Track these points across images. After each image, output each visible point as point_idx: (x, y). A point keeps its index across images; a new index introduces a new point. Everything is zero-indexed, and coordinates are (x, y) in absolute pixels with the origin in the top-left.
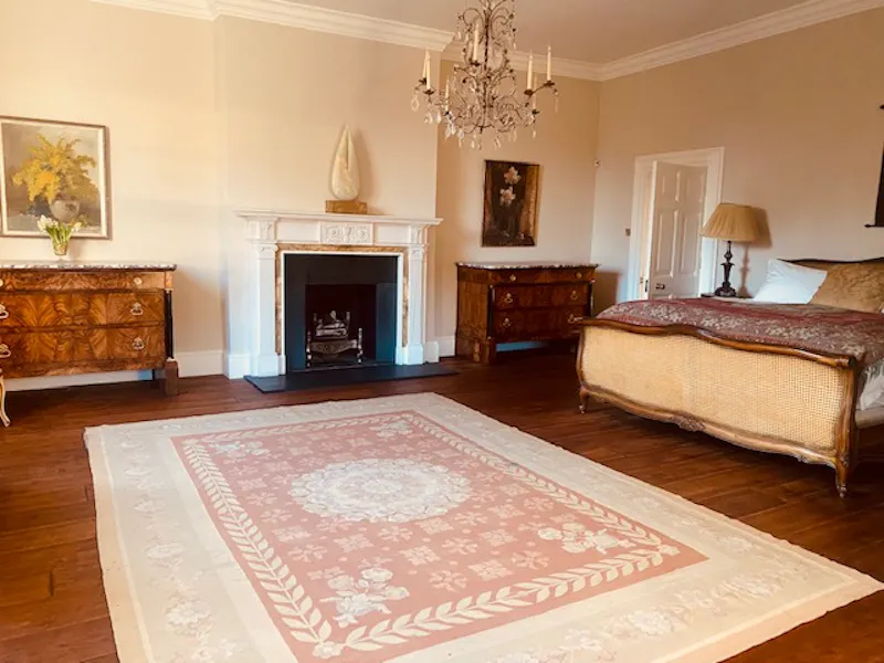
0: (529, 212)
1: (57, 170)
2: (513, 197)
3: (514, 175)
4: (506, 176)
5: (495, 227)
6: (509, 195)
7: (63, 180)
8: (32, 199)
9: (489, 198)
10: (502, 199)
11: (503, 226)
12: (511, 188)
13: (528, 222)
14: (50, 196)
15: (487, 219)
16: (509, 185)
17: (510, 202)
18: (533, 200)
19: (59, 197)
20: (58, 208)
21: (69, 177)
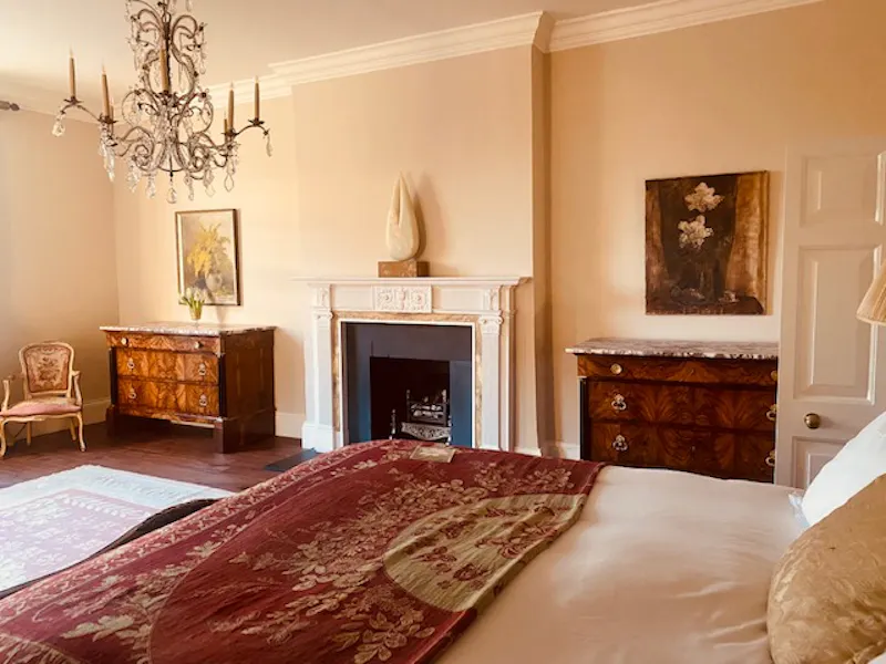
0: (745, 256)
1: (209, 249)
2: (707, 233)
3: (709, 197)
4: (689, 198)
5: (669, 283)
6: (698, 230)
7: (213, 257)
8: (196, 273)
9: (657, 237)
10: (684, 238)
11: (689, 280)
12: (702, 218)
13: (744, 273)
14: (206, 270)
15: (655, 269)
16: (696, 213)
17: (700, 242)
18: (753, 234)
19: (211, 271)
20: (210, 281)
21: (216, 255)
